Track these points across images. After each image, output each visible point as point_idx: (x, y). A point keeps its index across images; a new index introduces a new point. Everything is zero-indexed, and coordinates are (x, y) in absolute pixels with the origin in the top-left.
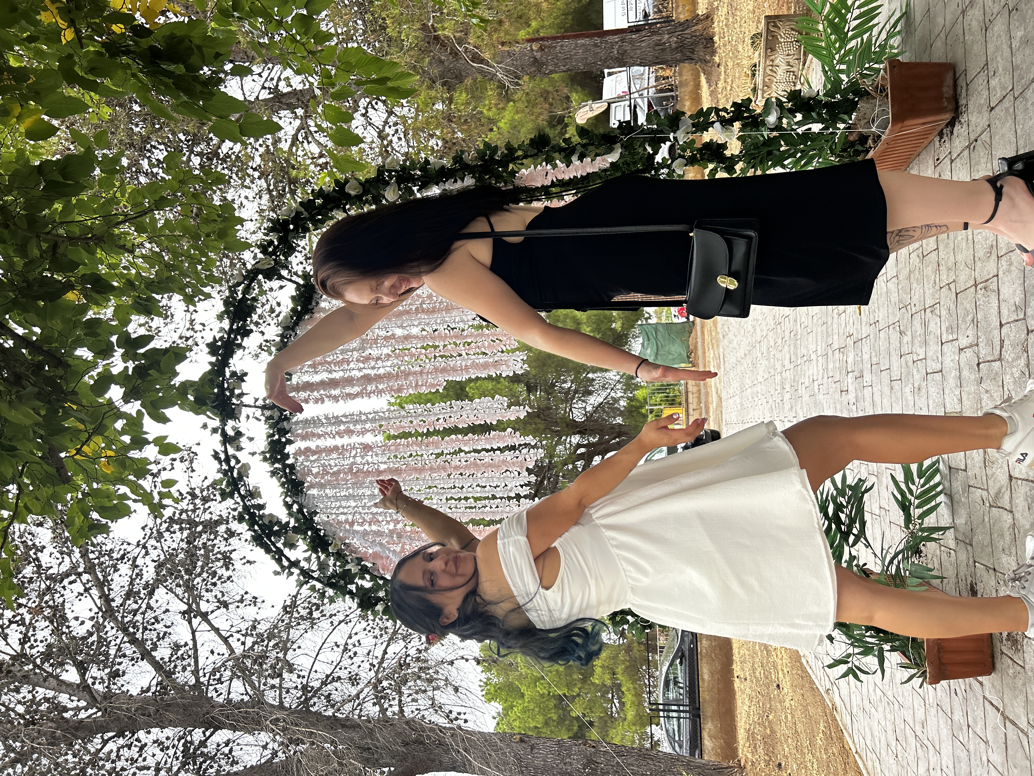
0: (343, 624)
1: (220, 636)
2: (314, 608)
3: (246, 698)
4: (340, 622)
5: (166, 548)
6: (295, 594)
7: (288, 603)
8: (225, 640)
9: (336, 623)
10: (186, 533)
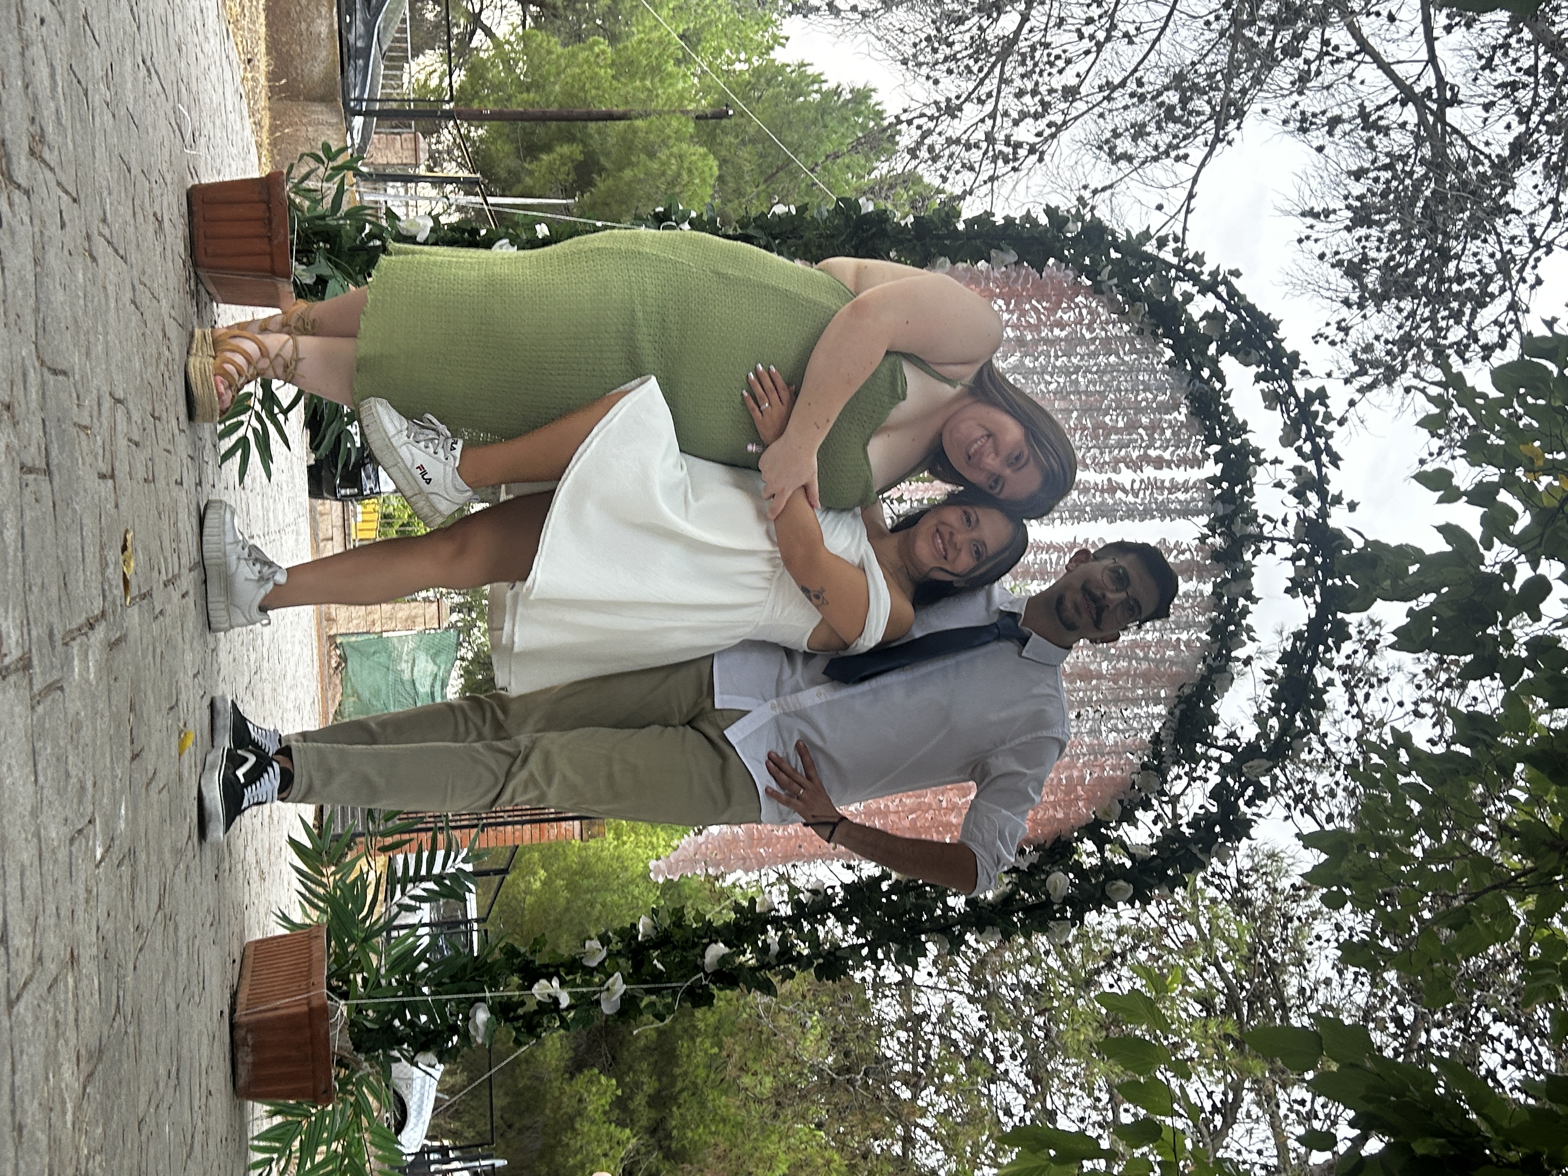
0: (1116, 82)
2: (1178, 112)
4: (1123, 84)
5: (1492, 239)
6: (1219, 146)
7: (1233, 124)
8: (1364, 46)
9: (1132, 86)
10: (1451, 270)
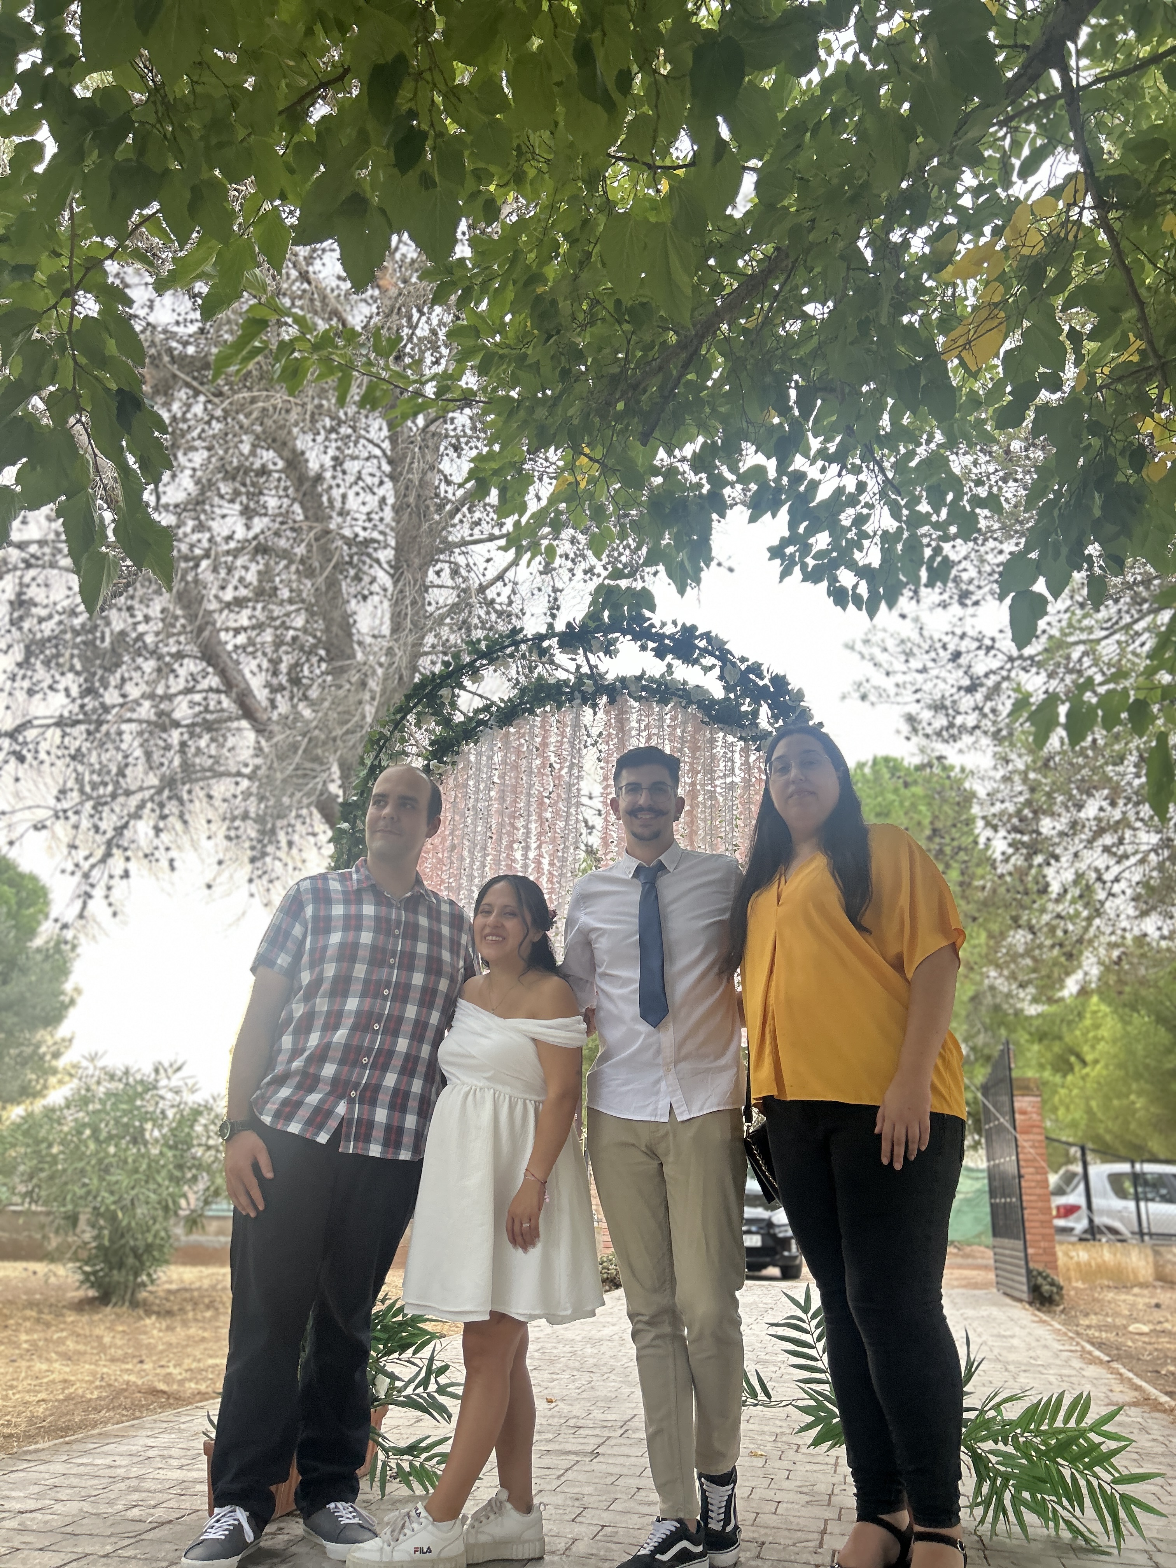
1: (506, 570)
3: (430, 609)
